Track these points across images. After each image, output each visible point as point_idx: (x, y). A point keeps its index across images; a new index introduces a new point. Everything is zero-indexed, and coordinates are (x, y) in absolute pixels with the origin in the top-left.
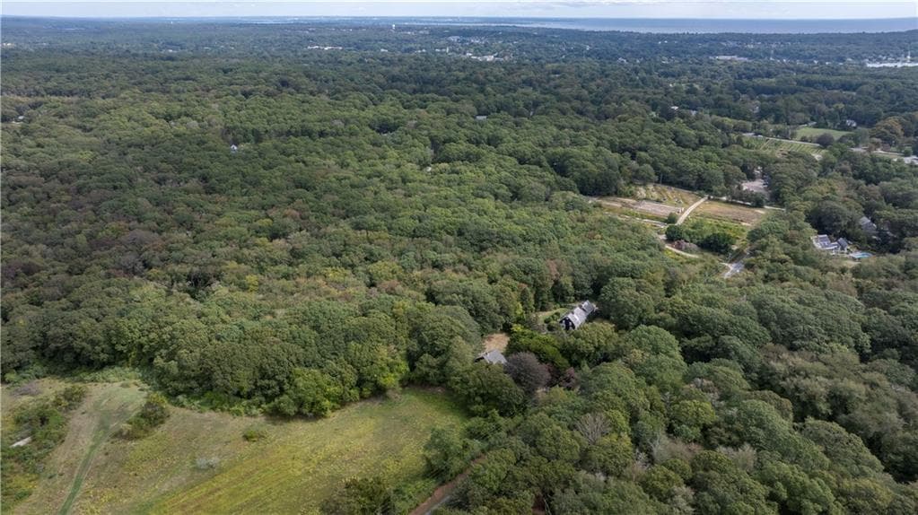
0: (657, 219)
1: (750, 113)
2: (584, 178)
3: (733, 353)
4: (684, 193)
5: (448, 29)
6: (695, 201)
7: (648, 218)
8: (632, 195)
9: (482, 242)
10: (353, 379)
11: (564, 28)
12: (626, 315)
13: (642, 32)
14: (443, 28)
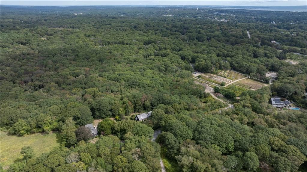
0: (218, 83)
1: (304, 45)
2: (199, 65)
3: (167, 140)
4: (240, 74)
5: (215, 10)
6: (241, 78)
7: (215, 83)
8: (216, 74)
9: (132, 85)
10: (35, 125)
11: (262, 10)
12: (153, 119)
13: (293, 11)
14: (213, 10)
